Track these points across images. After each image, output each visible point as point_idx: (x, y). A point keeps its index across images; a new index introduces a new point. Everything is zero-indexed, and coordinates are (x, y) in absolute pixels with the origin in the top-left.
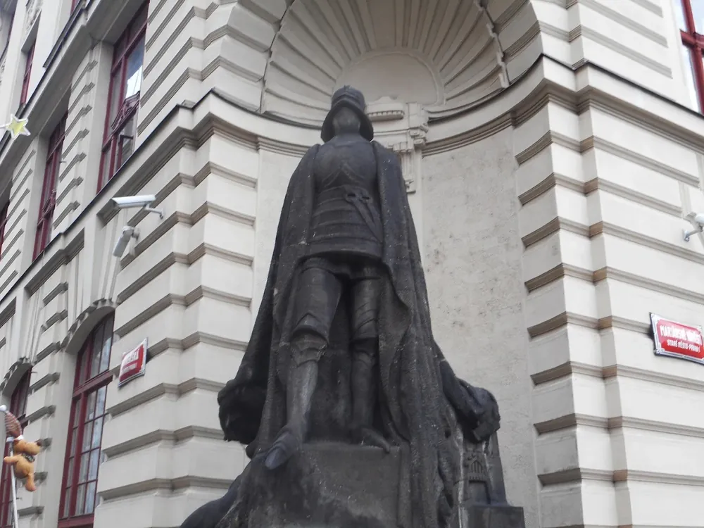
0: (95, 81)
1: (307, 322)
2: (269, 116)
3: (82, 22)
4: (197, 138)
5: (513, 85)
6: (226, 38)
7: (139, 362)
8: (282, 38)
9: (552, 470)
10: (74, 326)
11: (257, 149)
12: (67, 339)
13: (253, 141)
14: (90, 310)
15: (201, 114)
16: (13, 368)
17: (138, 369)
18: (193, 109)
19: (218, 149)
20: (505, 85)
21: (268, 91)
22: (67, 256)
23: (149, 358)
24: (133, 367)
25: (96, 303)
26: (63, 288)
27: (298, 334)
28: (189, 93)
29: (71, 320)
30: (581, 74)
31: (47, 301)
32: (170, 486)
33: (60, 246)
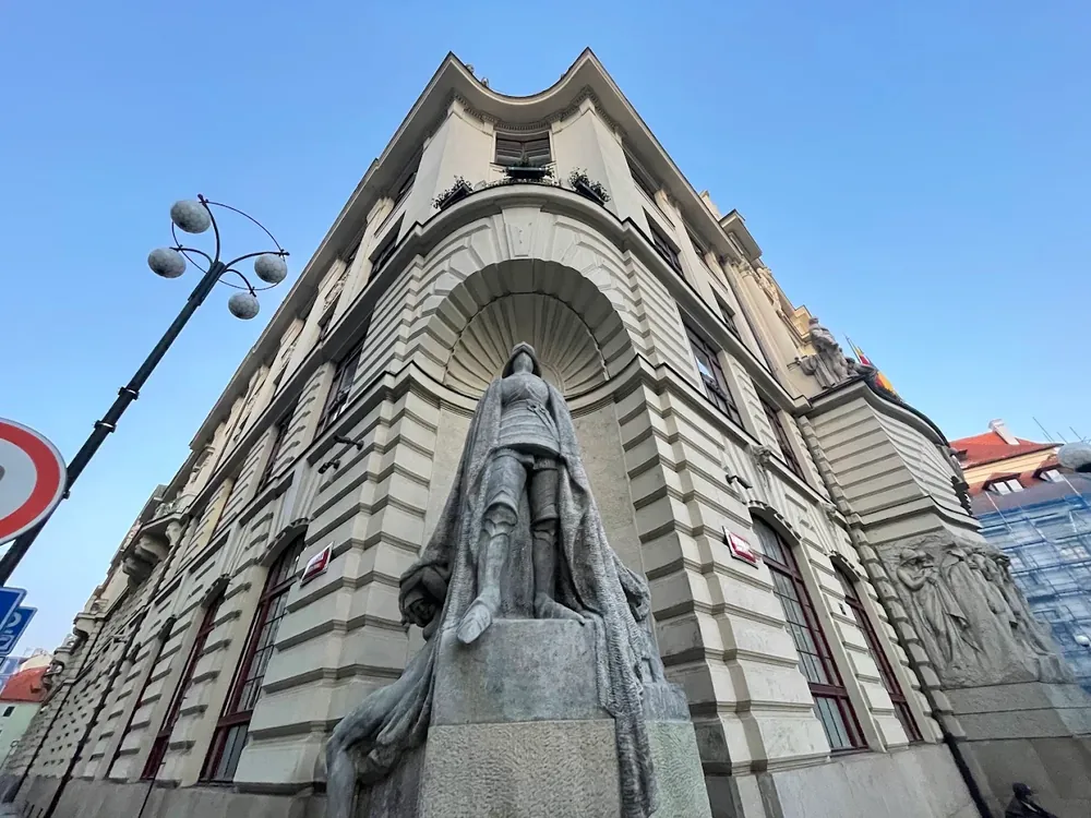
0: (321, 382)
1: (502, 498)
2: (449, 388)
3: (320, 347)
4: (396, 395)
5: (612, 379)
6: (434, 315)
7: (323, 562)
8: (469, 328)
9: (675, 652)
10: (272, 544)
11: (439, 408)
12: (263, 556)
13: (437, 401)
14: (287, 530)
15: (402, 377)
16: (214, 584)
17: (322, 567)
18: (395, 376)
19: (411, 401)
20: (607, 379)
21: (449, 373)
22: (277, 494)
23: (333, 557)
24: (318, 566)
25: (293, 524)
26: (270, 516)
27: (492, 508)
28: (395, 366)
29: (270, 539)
30: (660, 370)
31: (254, 528)
32: (335, 676)
33: (273, 486)
